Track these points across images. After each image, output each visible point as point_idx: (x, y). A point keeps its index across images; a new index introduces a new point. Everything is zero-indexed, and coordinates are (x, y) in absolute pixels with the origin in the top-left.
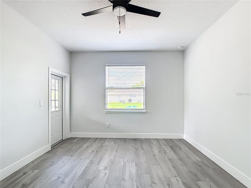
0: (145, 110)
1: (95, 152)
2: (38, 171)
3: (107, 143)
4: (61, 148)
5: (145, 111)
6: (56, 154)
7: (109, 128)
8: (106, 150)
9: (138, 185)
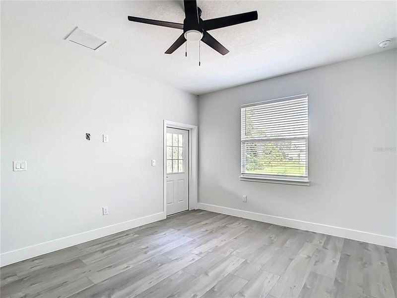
0: (307, 179)
1: (207, 232)
2: (138, 236)
3: (235, 224)
4: (177, 219)
5: (307, 181)
6: (167, 224)
7: (245, 203)
8: (223, 234)
9: (216, 287)
